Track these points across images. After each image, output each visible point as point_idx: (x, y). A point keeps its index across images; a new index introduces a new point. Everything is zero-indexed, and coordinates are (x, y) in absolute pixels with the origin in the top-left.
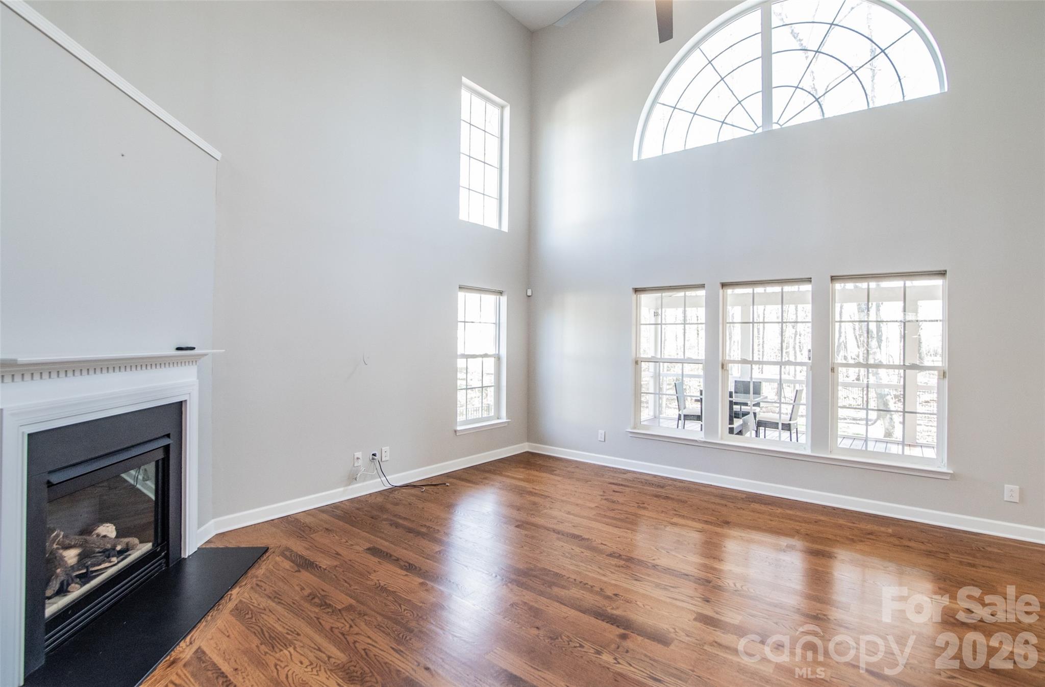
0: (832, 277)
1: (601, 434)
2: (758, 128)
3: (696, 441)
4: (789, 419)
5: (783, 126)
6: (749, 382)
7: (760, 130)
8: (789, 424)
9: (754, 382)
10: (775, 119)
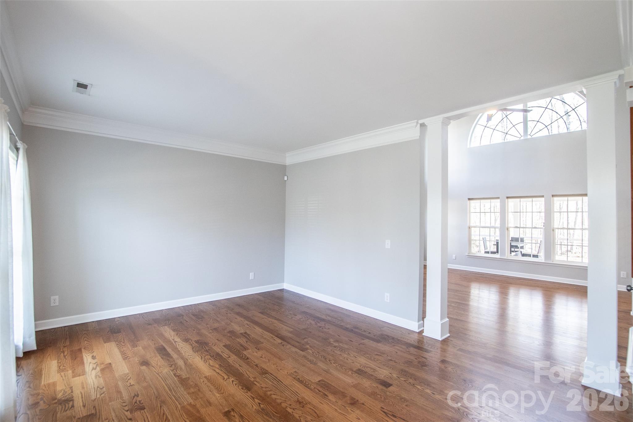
0: (552, 195)
1: (454, 256)
2: (522, 136)
3: (496, 258)
4: (537, 253)
5: (533, 137)
6: (519, 238)
7: (522, 138)
8: (537, 255)
9: (521, 238)
10: (529, 133)
